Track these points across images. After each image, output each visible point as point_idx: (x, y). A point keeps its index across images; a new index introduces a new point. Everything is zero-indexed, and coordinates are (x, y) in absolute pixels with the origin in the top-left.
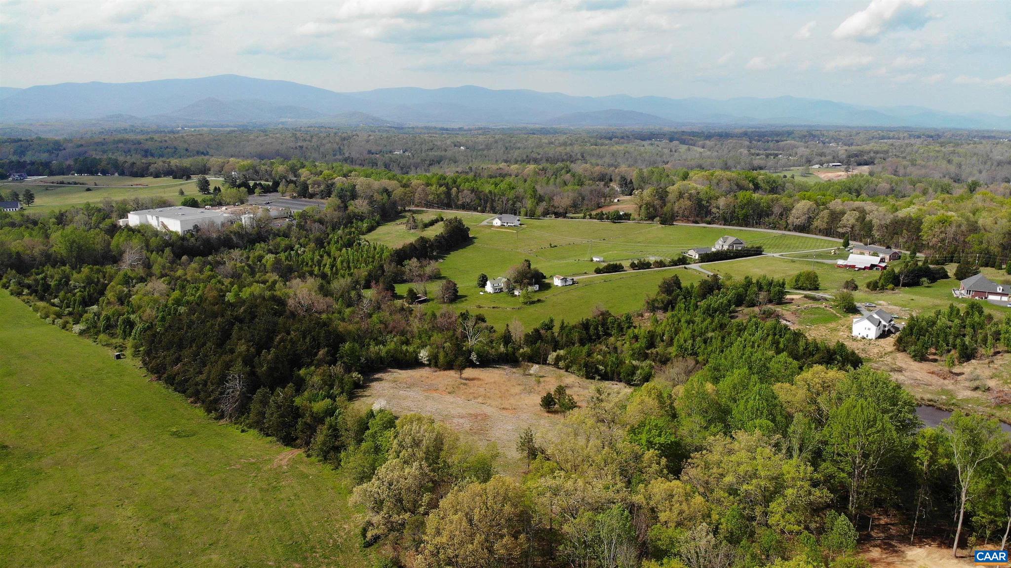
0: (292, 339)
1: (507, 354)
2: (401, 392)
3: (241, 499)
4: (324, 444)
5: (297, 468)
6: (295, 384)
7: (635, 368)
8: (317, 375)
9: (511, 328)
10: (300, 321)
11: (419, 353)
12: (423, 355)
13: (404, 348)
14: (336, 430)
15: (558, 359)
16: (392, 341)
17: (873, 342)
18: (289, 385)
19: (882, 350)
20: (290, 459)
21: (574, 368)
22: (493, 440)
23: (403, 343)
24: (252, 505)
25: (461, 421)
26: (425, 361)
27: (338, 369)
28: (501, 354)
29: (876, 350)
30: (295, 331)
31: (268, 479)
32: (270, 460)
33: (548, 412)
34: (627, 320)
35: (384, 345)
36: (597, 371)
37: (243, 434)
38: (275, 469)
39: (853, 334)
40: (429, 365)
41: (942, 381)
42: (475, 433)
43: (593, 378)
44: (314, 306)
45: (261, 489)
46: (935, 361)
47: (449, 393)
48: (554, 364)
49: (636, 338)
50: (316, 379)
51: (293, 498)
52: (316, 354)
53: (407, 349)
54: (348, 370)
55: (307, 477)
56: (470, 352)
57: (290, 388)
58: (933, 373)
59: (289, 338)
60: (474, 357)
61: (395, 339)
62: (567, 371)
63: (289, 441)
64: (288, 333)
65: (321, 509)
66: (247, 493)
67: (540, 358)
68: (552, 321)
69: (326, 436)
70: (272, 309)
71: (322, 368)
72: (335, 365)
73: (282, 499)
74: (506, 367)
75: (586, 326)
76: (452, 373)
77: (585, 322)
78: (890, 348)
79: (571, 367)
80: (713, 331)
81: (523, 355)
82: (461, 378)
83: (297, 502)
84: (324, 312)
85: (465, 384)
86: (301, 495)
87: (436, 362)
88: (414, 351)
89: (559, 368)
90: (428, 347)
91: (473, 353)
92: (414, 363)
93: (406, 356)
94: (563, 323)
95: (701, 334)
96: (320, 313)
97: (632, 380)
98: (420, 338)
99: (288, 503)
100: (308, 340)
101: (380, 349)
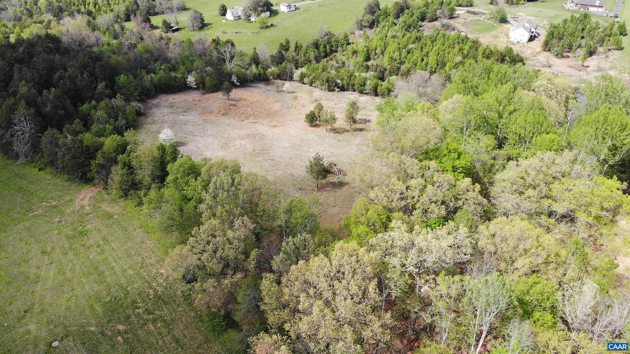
0: (69, 76)
1: (260, 75)
2: (181, 117)
3: (49, 250)
4: (121, 183)
5: (100, 207)
6: (82, 120)
7: (365, 79)
8: (101, 109)
9: (258, 51)
10: (75, 57)
11: (187, 78)
12: (191, 79)
13: (173, 74)
14: (130, 167)
15: (303, 76)
16: (160, 69)
17: (525, 45)
18: (76, 121)
19: (533, 50)
20: (91, 198)
21: (318, 83)
22: (276, 159)
23: (170, 70)
24: (61, 256)
25: (243, 142)
26: (194, 85)
27: (118, 101)
28: (255, 74)
29: (529, 51)
30: (71, 67)
31: (72, 224)
32: (71, 200)
33: (312, 126)
34: (345, 38)
35: (155, 73)
36: (337, 85)
37: (40, 173)
38: (78, 211)
39: (511, 40)
40: (197, 89)
41: (578, 72)
42: (259, 154)
43: (333, 90)
44: (85, 40)
45: (68, 237)
46: (568, 57)
47: (223, 115)
48: (300, 80)
49: (355, 52)
50: (101, 113)
51: (102, 243)
52: (96, 88)
53: (175, 76)
54: (128, 100)
55: (112, 217)
56: (230, 75)
57: (77, 124)
58: (571, 67)
59: (67, 74)
60: (234, 79)
61: (163, 67)
62: (311, 85)
63: (86, 180)
64: (66, 70)
65: (133, 253)
66: (54, 242)
67: (286, 76)
68: (288, 42)
69: (122, 175)
70: (48, 47)
71: (103, 101)
72: (115, 98)
73: (91, 246)
74: (261, 86)
75: (316, 45)
76: (219, 95)
77: (315, 42)
78: (539, 49)
79: (315, 82)
80: (414, 43)
81: (273, 74)
82: (228, 99)
83: (107, 247)
84: (94, 45)
85: (234, 105)
86: (110, 238)
87: (204, 86)
88: (183, 77)
89: (303, 83)
90: (194, 72)
91: (233, 76)
92: (183, 87)
93: (176, 82)
94: (297, 44)
95: (405, 47)
96: (91, 47)
97: (364, 90)
98: (184, 65)
99: (99, 250)
100: (85, 76)
101: (152, 77)
